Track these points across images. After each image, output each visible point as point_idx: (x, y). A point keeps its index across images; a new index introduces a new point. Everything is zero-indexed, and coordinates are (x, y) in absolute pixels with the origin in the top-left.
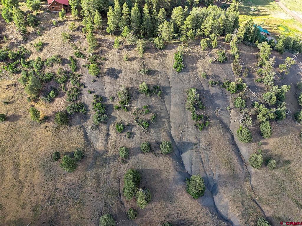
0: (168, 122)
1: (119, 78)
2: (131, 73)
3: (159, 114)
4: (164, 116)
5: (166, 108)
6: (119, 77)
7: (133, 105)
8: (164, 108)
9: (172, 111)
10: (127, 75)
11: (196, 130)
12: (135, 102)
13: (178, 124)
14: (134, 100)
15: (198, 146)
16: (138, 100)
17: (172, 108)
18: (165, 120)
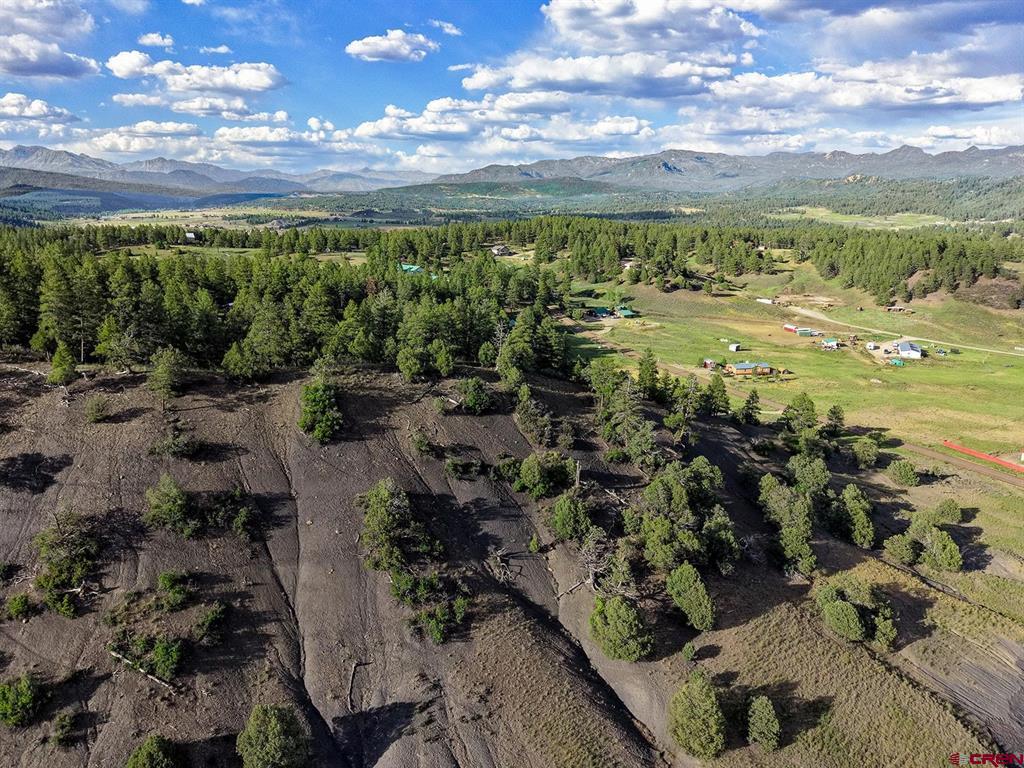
0: (288, 636)
1: (55, 487)
2: (114, 463)
3: (242, 605)
4: (264, 612)
5: (275, 576)
6: (54, 482)
7: (108, 583)
8: (268, 575)
9: (305, 585)
10: (98, 470)
11: (417, 645)
12: (123, 569)
13: (334, 636)
14: (117, 559)
15: (437, 714)
16: (136, 561)
17: (305, 571)
18: (271, 628)
